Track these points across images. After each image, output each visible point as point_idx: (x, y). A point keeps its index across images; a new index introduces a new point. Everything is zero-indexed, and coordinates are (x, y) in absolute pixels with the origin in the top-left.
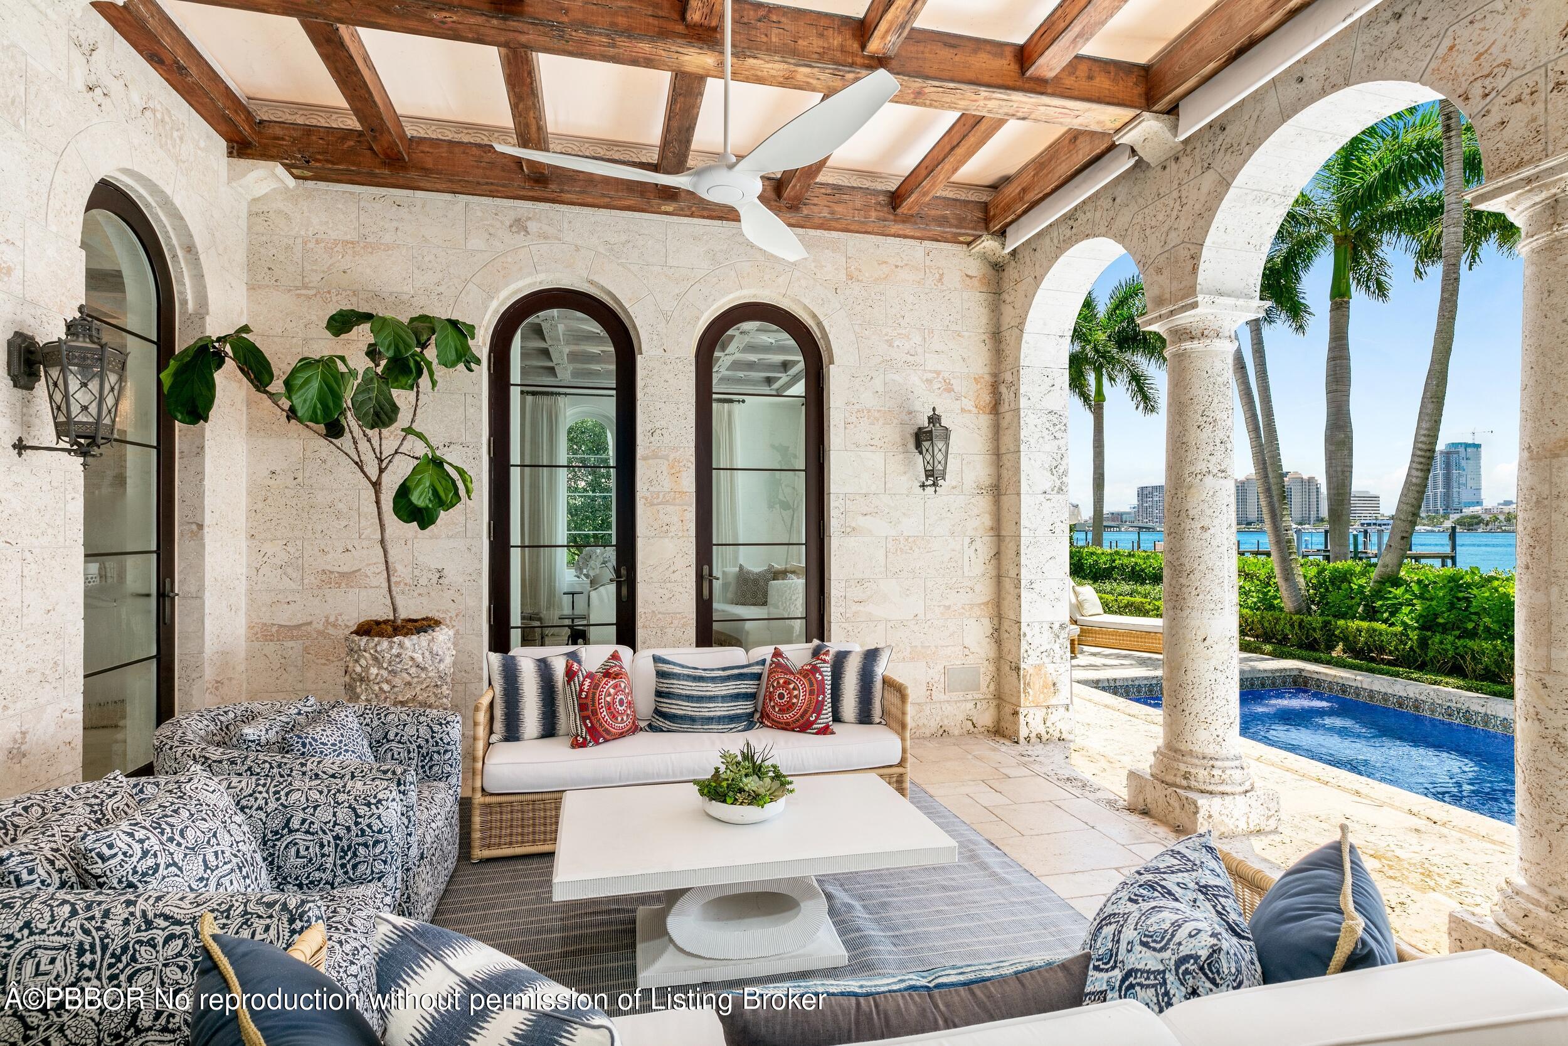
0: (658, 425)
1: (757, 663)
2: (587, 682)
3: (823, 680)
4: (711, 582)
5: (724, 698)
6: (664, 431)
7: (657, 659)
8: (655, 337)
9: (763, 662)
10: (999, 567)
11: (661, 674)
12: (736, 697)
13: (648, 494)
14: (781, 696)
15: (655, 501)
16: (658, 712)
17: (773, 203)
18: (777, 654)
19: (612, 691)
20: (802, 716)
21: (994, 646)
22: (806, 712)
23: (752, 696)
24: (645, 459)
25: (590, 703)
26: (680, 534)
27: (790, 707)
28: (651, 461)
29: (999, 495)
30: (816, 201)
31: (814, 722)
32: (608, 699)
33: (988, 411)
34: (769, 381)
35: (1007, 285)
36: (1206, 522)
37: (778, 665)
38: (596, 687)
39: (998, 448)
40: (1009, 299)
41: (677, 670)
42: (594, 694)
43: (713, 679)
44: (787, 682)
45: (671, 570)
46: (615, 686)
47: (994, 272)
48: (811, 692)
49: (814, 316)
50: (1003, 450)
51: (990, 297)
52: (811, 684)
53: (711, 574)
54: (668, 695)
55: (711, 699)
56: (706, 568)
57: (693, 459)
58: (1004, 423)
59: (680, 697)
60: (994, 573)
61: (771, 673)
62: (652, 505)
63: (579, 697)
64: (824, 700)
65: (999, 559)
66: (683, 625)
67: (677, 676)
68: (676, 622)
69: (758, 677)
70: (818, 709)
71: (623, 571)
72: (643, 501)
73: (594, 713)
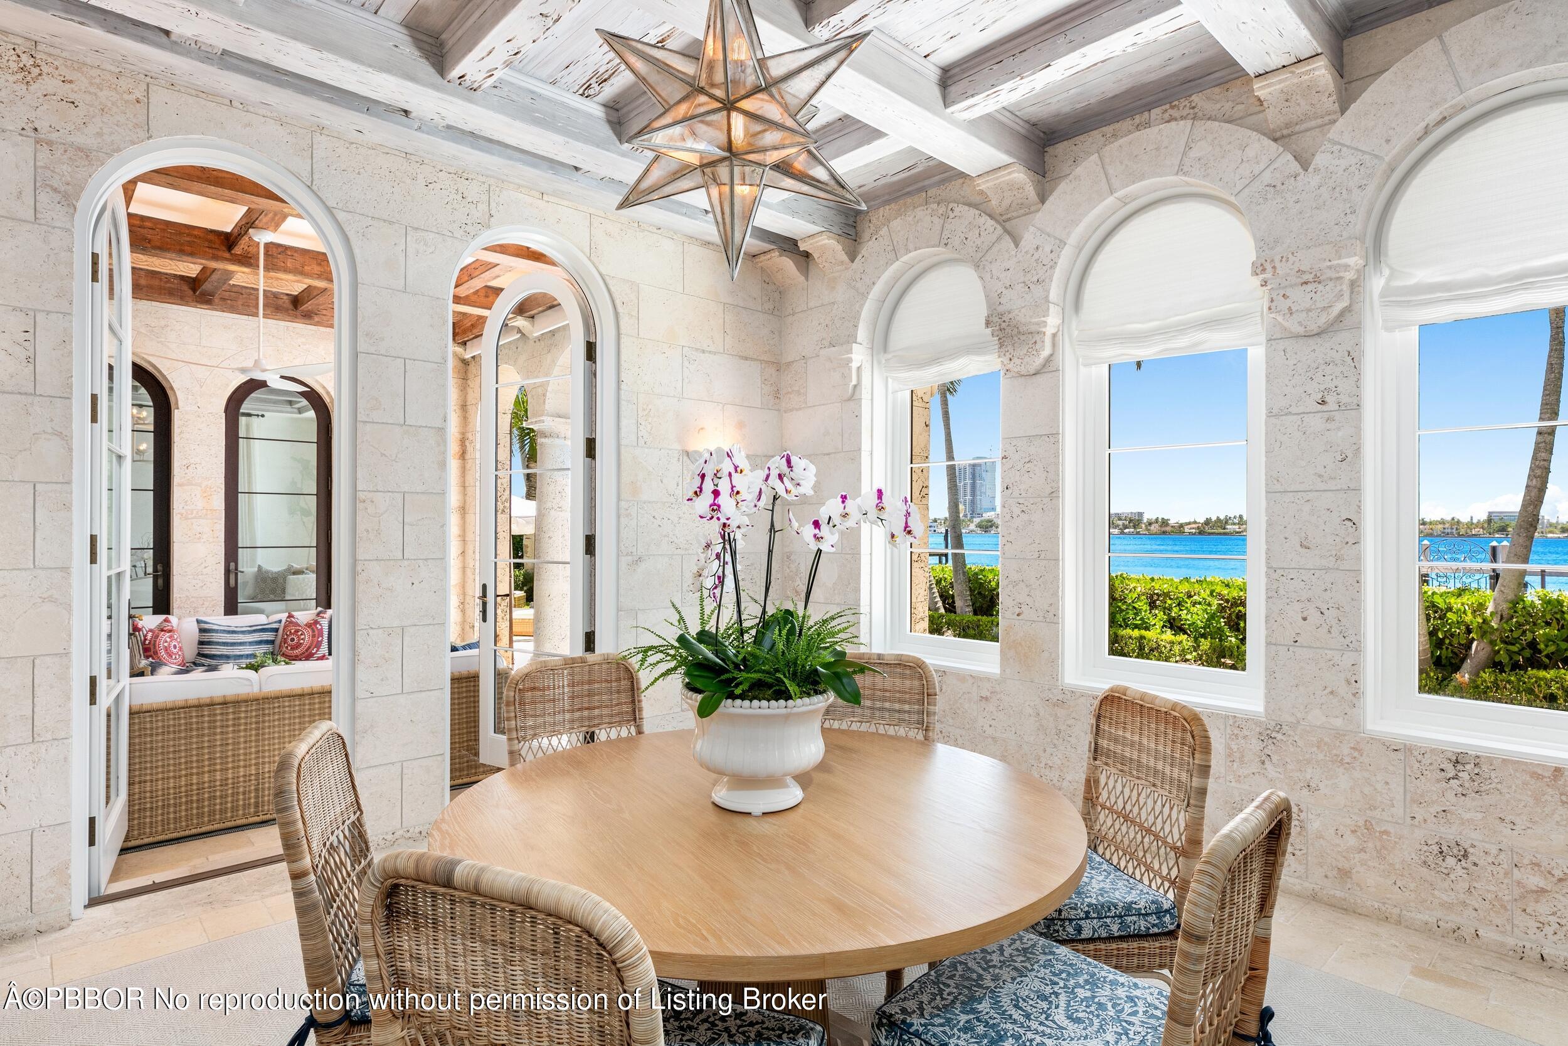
0: (192, 461)
1: (275, 622)
2: (150, 634)
3: (322, 629)
4: (236, 575)
5: (251, 643)
6: (197, 466)
7: (198, 621)
8: (190, 397)
9: (280, 621)
10: (464, 561)
11: (202, 631)
12: (260, 642)
13: (183, 511)
14: (292, 640)
15: (190, 516)
16: (200, 655)
17: (290, 312)
18: (290, 616)
19: (168, 640)
20: (307, 650)
21: (460, 614)
22: (309, 647)
23: (272, 642)
24: (180, 485)
25: (152, 647)
26: (211, 540)
27: (298, 645)
28: (185, 487)
29: (464, 513)
30: (324, 312)
31: (315, 653)
32: (166, 644)
33: (457, 457)
34: (290, 403)
35: (471, 376)
36: (551, 534)
37: (291, 622)
38: (157, 637)
39: (464, 482)
40: (471, 386)
41: (215, 627)
42: (155, 641)
43: (243, 632)
44: (297, 631)
45: (203, 566)
46: (170, 637)
47: (463, 365)
48: (314, 636)
49: (324, 388)
50: (467, 485)
51: (460, 381)
52: (313, 631)
53: (236, 569)
54: (209, 643)
55: (241, 644)
56: (232, 565)
57: (223, 486)
58: (468, 466)
59: (218, 643)
60: (460, 565)
61: (285, 627)
62: (187, 519)
63: (143, 643)
64: (322, 641)
65: (464, 556)
66: (213, 606)
67: (216, 631)
68: (207, 604)
69: (276, 630)
70: (318, 645)
71: (159, 567)
72: (179, 516)
73: (156, 653)
